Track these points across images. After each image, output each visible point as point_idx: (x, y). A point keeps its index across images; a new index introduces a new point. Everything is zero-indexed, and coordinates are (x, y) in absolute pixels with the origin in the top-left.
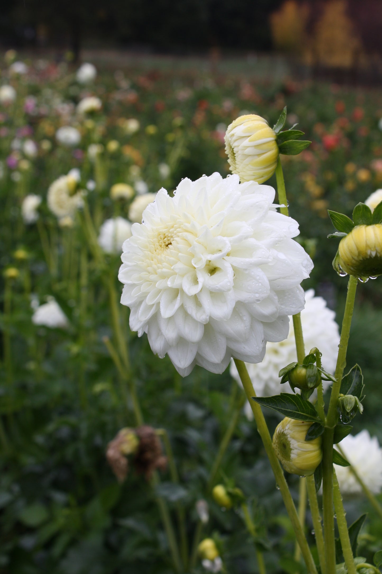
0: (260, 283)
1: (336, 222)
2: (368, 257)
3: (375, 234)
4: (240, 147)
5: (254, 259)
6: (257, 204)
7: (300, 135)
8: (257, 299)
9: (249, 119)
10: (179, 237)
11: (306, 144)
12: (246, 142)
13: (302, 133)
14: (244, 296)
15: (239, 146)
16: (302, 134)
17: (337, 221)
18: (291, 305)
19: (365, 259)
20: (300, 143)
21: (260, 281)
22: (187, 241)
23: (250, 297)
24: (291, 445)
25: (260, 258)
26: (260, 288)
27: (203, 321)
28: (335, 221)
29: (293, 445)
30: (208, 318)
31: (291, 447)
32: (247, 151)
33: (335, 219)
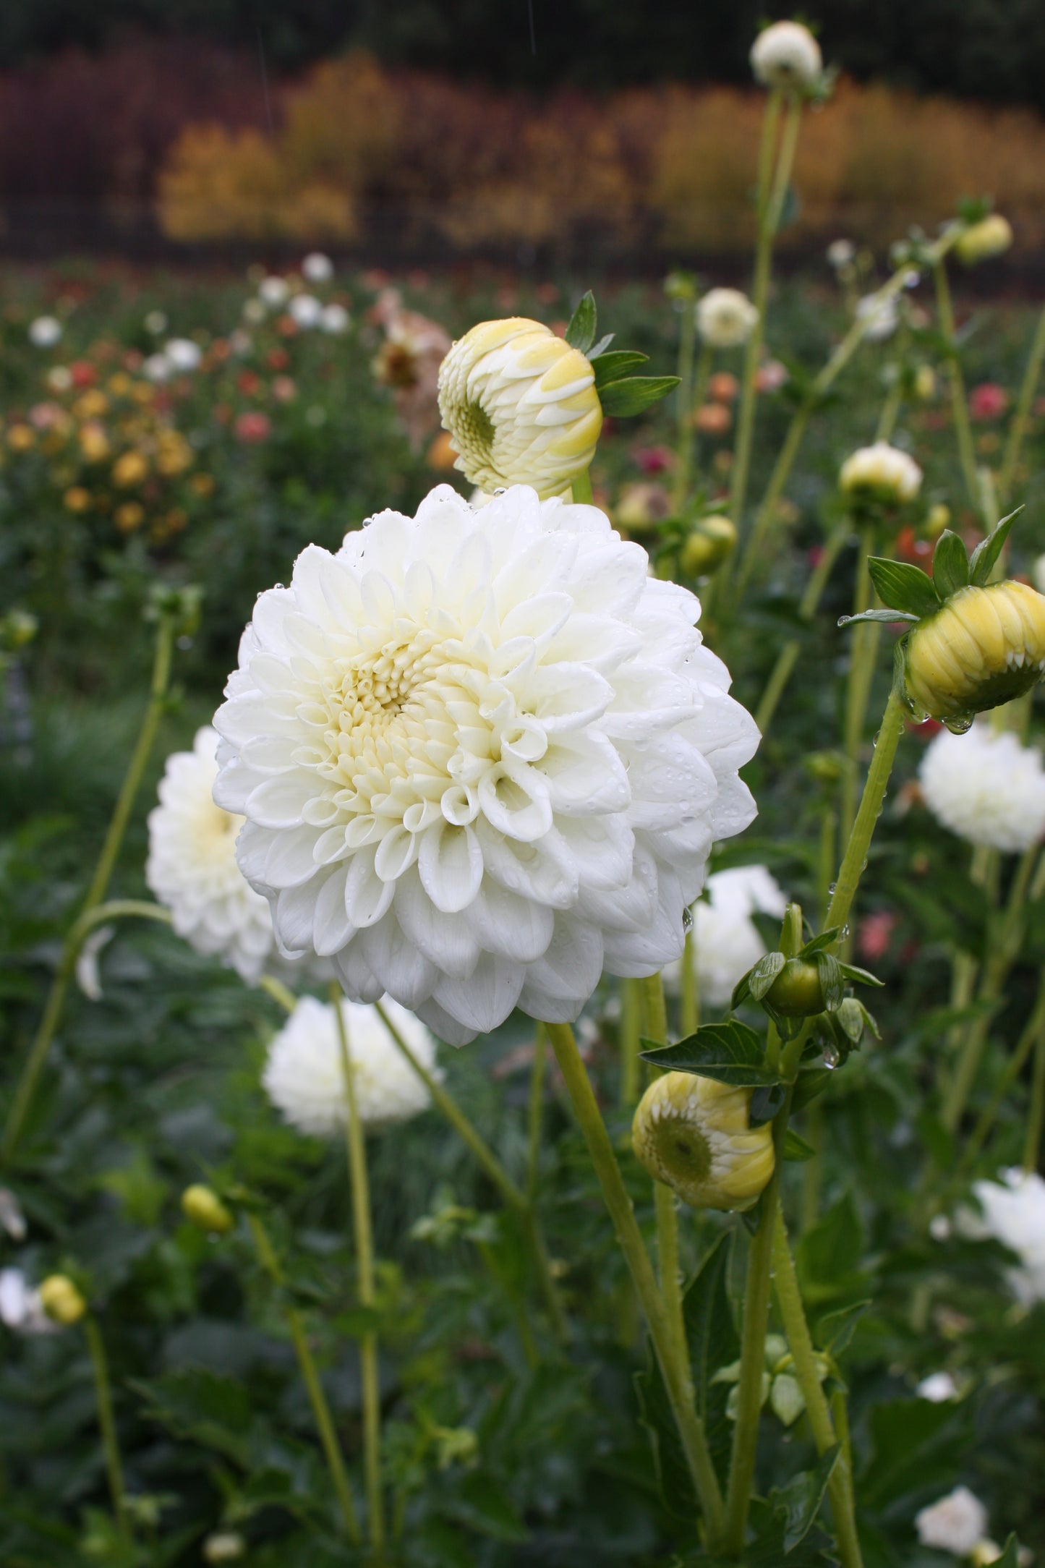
0: (688, 771)
1: (884, 585)
2: (1005, 671)
3: (1020, 610)
4: (519, 408)
5: (657, 712)
6: (619, 560)
7: (638, 364)
8: (685, 815)
9: (519, 330)
10: (433, 678)
11: (668, 385)
12: (534, 393)
13: (642, 357)
14: (649, 812)
15: (517, 403)
16: (642, 360)
17: (886, 583)
18: (726, 812)
19: (995, 676)
20: (651, 385)
21: (688, 768)
22: (460, 686)
23: (665, 815)
24: (710, 1146)
25: (677, 705)
26: (692, 786)
27: (564, 901)
28: (881, 582)
29: (718, 1144)
30: (576, 891)
31: (713, 1148)
32: (543, 417)
33: (882, 579)
